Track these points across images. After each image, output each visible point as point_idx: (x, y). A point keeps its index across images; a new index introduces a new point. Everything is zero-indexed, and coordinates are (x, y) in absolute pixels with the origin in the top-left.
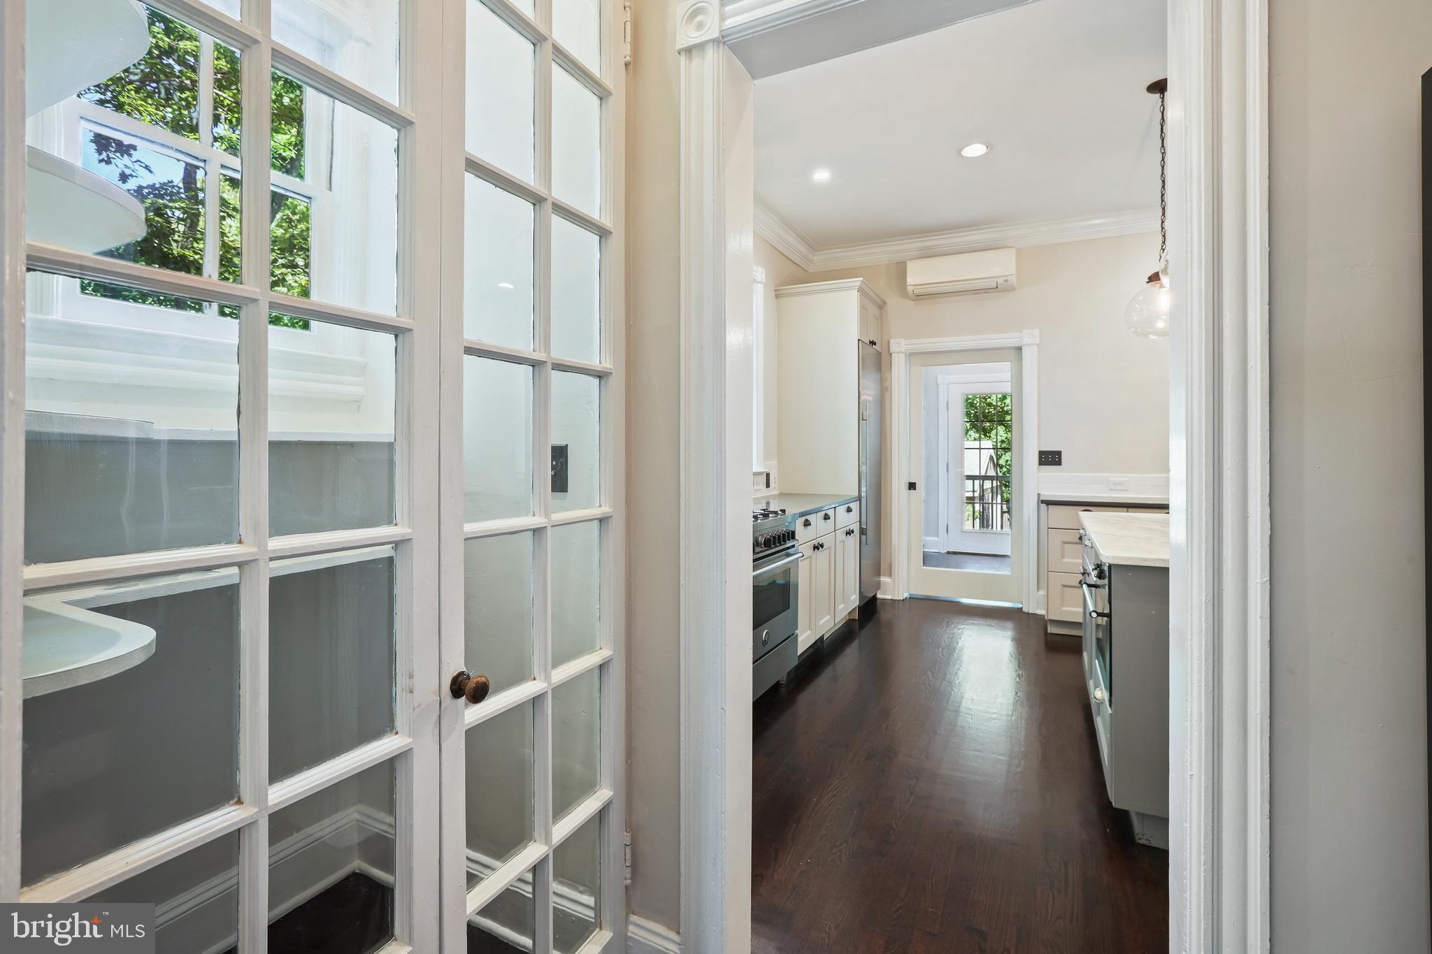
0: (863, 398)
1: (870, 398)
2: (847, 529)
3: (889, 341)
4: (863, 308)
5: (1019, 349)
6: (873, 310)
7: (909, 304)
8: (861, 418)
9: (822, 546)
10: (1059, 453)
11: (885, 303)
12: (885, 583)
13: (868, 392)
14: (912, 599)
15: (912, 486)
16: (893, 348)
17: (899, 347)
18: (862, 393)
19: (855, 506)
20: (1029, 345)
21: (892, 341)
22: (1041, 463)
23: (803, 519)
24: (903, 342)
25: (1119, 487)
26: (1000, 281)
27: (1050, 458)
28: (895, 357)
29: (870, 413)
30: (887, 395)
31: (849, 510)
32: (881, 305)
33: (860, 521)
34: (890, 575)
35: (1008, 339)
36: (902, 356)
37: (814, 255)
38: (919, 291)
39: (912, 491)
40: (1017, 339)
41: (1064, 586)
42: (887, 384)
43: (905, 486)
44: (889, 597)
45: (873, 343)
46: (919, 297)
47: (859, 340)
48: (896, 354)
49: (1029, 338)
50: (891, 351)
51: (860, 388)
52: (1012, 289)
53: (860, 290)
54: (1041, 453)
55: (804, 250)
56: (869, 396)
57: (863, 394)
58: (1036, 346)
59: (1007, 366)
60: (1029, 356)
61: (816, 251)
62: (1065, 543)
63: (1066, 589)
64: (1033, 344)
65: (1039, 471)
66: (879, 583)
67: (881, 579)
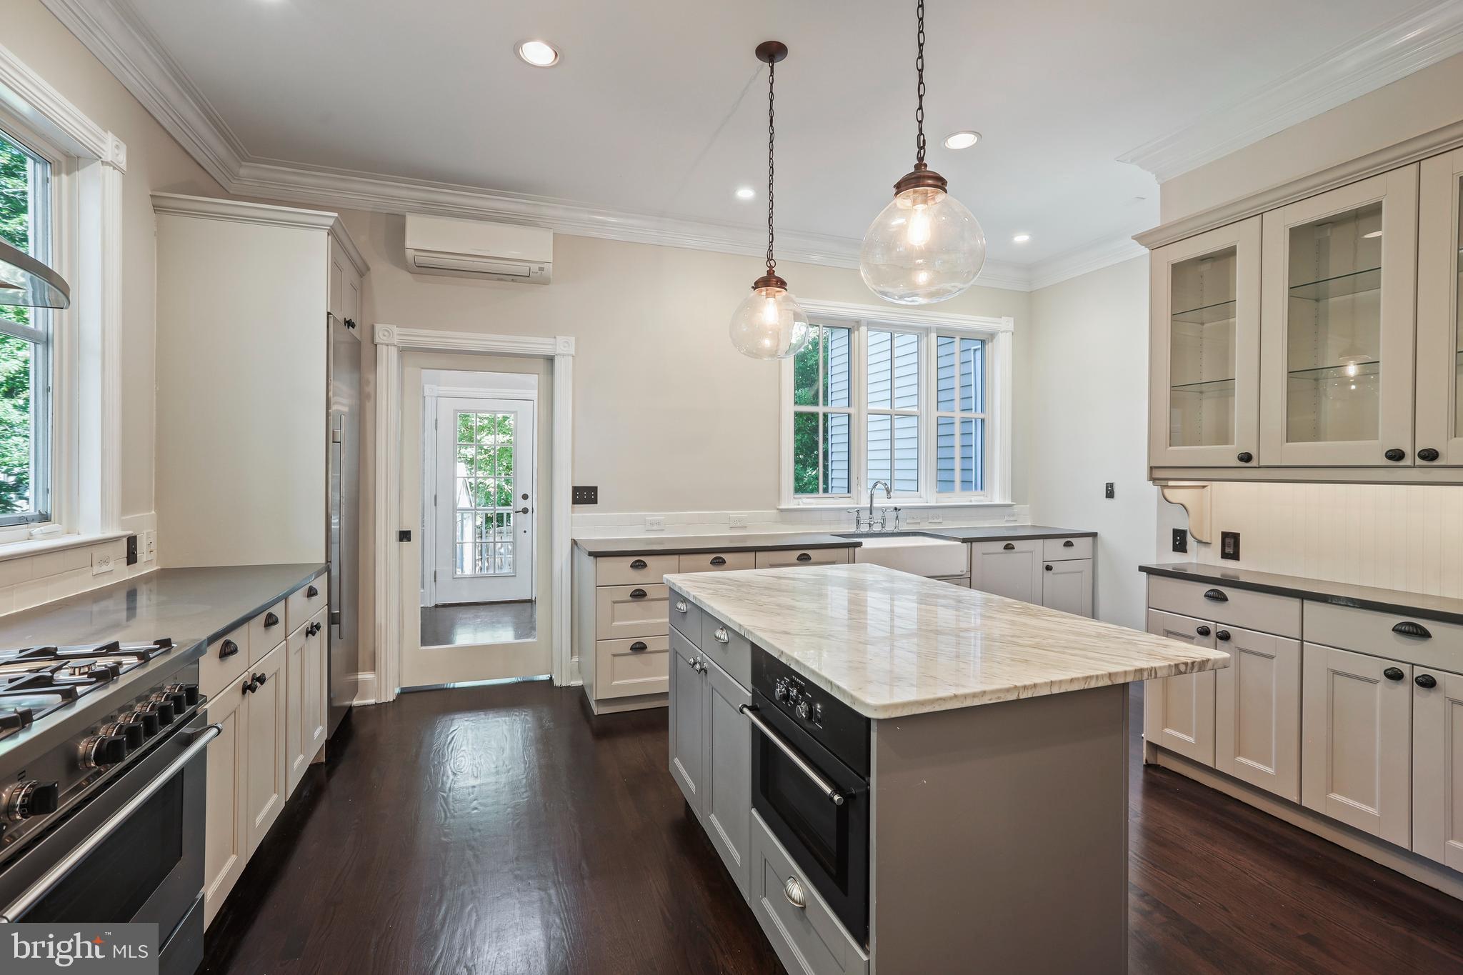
0: (334, 408)
1: (346, 409)
2: (308, 624)
3: (373, 327)
4: (335, 266)
5: (550, 360)
6: (349, 274)
7: (405, 277)
8: (331, 438)
9: (261, 680)
10: (595, 489)
11: (368, 269)
12: (365, 682)
13: (340, 400)
14: (405, 693)
15: (405, 536)
16: (380, 337)
17: (389, 335)
18: (333, 400)
19: (320, 584)
20: (564, 355)
21: (378, 327)
22: (575, 502)
23: (218, 645)
24: (395, 330)
25: (655, 527)
26: (535, 267)
27: (585, 496)
28: (382, 351)
29: (344, 433)
30: (369, 405)
31: (312, 593)
32: (362, 271)
33: (329, 604)
34: (373, 669)
35: (539, 345)
36: (394, 352)
37: (241, 166)
38: (424, 259)
39: (405, 543)
40: (550, 347)
41: (615, 655)
42: (370, 389)
43: (394, 536)
44: (372, 701)
45: (349, 324)
46: (423, 270)
47: (329, 314)
48: (385, 348)
49: (563, 346)
50: (377, 340)
51: (331, 394)
52: (544, 282)
53: (332, 232)
54: (575, 489)
55: (221, 150)
56: (343, 405)
57: (335, 403)
58: (571, 358)
59: (533, 379)
60: (563, 368)
61: (244, 160)
62: (614, 602)
63: (617, 658)
64: (568, 355)
65: (573, 512)
66: (356, 683)
67: (359, 677)
